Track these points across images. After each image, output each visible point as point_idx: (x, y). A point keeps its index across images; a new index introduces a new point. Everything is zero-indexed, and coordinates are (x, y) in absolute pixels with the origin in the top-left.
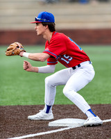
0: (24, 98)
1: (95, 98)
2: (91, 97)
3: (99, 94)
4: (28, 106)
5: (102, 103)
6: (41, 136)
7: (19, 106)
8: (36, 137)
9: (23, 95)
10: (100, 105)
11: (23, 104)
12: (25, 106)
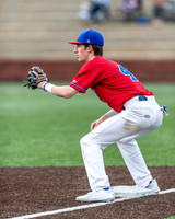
0: (59, 156)
1: (159, 157)
2: (153, 156)
3: (165, 152)
4: (65, 168)
5: (169, 165)
6: (83, 210)
7: (52, 167)
8: (77, 211)
9: (57, 152)
10: (167, 167)
11: (58, 164)
12: (61, 168)
